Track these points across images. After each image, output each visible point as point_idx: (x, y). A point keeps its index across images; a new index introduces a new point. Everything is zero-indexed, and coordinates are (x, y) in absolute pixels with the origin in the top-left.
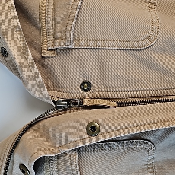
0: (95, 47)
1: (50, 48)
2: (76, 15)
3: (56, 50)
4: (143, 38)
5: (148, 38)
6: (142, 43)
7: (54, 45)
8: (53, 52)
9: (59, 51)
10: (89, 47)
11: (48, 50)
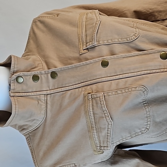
0: (107, 44)
1: (84, 48)
2: (97, 29)
3: (87, 49)
4: (131, 36)
5: (134, 35)
6: (131, 38)
7: (86, 47)
8: (86, 50)
9: (89, 49)
10: (104, 44)
11: (83, 50)
